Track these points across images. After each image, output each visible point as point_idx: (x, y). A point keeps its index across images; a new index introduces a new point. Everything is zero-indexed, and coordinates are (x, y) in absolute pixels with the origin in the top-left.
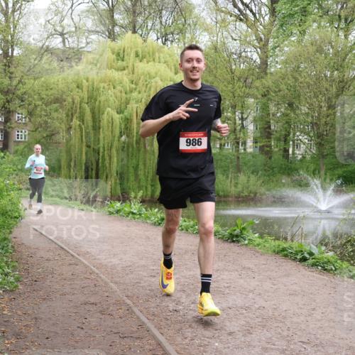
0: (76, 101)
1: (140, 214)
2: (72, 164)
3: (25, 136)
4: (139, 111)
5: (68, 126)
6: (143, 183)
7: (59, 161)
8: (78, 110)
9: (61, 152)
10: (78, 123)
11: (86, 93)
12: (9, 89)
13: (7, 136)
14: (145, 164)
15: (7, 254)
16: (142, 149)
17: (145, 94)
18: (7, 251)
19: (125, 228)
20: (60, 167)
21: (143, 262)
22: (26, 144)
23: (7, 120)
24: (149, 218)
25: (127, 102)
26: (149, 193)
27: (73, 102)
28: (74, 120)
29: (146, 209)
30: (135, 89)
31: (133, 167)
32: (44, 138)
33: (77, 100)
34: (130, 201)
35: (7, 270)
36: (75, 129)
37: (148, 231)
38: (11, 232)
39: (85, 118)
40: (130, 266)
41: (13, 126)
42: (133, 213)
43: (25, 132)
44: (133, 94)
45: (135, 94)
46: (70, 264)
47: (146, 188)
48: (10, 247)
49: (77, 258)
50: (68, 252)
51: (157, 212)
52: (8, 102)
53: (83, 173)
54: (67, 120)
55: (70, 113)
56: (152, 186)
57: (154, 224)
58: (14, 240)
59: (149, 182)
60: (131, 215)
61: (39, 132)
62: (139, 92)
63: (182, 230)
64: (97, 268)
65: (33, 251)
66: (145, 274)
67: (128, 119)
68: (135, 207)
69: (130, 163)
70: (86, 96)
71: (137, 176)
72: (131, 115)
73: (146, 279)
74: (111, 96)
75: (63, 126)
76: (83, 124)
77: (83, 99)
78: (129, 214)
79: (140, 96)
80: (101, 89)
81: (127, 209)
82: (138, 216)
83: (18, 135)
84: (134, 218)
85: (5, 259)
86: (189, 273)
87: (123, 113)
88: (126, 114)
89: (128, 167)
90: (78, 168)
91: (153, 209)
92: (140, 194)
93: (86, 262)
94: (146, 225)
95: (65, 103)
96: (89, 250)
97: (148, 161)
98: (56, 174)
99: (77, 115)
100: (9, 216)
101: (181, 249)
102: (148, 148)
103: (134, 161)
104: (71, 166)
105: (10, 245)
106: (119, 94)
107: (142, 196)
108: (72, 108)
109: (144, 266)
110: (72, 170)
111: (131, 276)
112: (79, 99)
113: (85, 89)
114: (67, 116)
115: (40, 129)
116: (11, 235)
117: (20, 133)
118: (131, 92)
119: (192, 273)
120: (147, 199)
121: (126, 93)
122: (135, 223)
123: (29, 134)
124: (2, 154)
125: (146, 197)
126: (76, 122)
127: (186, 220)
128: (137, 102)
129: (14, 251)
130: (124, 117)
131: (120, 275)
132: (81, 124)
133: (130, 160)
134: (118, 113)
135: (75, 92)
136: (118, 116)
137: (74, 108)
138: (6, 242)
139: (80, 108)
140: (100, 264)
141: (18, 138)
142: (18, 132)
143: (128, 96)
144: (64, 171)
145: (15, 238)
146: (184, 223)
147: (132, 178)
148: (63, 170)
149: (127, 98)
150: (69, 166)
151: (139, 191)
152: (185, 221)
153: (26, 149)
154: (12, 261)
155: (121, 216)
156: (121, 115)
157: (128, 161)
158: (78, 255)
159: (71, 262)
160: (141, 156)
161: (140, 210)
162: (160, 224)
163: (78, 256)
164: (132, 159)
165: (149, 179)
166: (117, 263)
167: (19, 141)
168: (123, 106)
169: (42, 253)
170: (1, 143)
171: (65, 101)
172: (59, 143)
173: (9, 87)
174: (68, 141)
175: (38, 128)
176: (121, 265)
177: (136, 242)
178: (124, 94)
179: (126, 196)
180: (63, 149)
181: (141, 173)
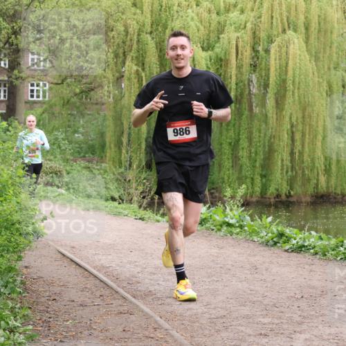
0: (130, 30)
1: (241, 227)
2: (125, 140)
3: (44, 92)
4: (240, 45)
5: (117, 74)
6: (247, 172)
7: (102, 135)
8: (135, 46)
9: (104, 120)
10: (135, 68)
11: (149, 16)
12: (16, 11)
13: (12, 92)
14: (250, 140)
15: (14, 296)
16: (246, 113)
17: (252, 14)
18: (13, 291)
19: (215, 251)
20: (103, 146)
21: (245, 311)
22: (45, 106)
23: (14, 65)
24: (257, 233)
25: (221, 29)
26: (258, 189)
27: (127, 32)
28: (127, 63)
29: (251, 216)
30: (235, 6)
31: (230, 144)
32: (76, 95)
33: (134, 27)
34: (224, 203)
35: (12, 323)
36: (129, 79)
37: (255, 255)
38: (20, 258)
39: (147, 60)
40: (222, 317)
41: (23, 75)
42: (229, 225)
43: (45, 85)
44: (231, 15)
45: (234, 15)
46: (121, 313)
47: (252, 179)
48: (18, 282)
49: (131, 302)
50: (117, 292)
51: (271, 223)
52: (15, 33)
53: (143, 156)
54: (116, 63)
55: (121, 51)
56: (263, 176)
57: (266, 244)
58: (25, 271)
59: (258, 170)
60: (225, 228)
61: (68, 85)
62: (242, 11)
63: (316, 254)
64: (167, 320)
65: (57, 289)
66: (249, 331)
67: (221, 60)
68: (233, 213)
69: (224, 137)
70: (148, 21)
71: (235, 158)
72: (227, 53)
73: (251, 339)
74: (192, 19)
75: (109, 75)
76: (143, 70)
77: (144, 25)
78: (221, 226)
79: (243, 17)
80: (175, 8)
81: (219, 218)
82: (238, 230)
83: (32, 91)
84: (231, 234)
85: (10, 304)
86: (328, 331)
87: (213, 49)
88: (217, 50)
89: (221, 144)
90: (135, 146)
91: (264, 217)
92: (242, 191)
93: (147, 310)
94: (252, 245)
95: (111, 34)
96: (152, 289)
97: (255, 134)
98: (96, 158)
99: (133, 54)
100: (18, 230)
101: (314, 288)
102: (256, 110)
103: (231, 133)
104: (122, 144)
105: (19, 279)
106: (205, 15)
107: (246, 194)
108: (124, 42)
109: (247, 317)
110: (124, 151)
111: (224, 334)
112: (136, 27)
113: (146, 8)
114: (116, 56)
115: (69, 80)
116: (20, 263)
117: (35, 88)
118: (228, 10)
119: (333, 330)
120: (254, 199)
121: (218, 14)
122: (232, 242)
123: (50, 89)
124: (4, 124)
125: (252, 196)
126: (130, 67)
127: (323, 236)
128: (237, 29)
129: (26, 290)
130: (214, 56)
131: (207, 332)
132: (140, 69)
133: (224, 132)
134: (203, 49)
135: (129, 14)
136: (204, 54)
137: (128, 43)
138: (11, 274)
139: (138, 41)
140: (171, 312)
141: (32, 96)
142: (32, 85)
143: (222, 18)
144: (110, 152)
145: (26, 267)
146: (320, 243)
147: (227, 163)
148: (108, 151)
149: (219, 23)
150: (119, 144)
151: (240, 185)
152: (321, 238)
153: (45, 115)
154: (21, 308)
155: (207, 229)
156: (210, 52)
157: (221, 133)
158: (134, 297)
159: (121, 309)
160: (244, 125)
161: (241, 219)
162: (275, 243)
163: (133, 300)
164: (227, 130)
165: (258, 164)
166: (200, 311)
167: (35, 102)
168: (213, 37)
169: (73, 294)
170: (4, 106)
171: (112, 30)
172: (103, 104)
173: (16, 8)
174: (117, 100)
175: (66, 78)
176: (207, 316)
177: (234, 275)
178: (214, 16)
179: (217, 194)
180: (109, 114)
181: (243, 154)
